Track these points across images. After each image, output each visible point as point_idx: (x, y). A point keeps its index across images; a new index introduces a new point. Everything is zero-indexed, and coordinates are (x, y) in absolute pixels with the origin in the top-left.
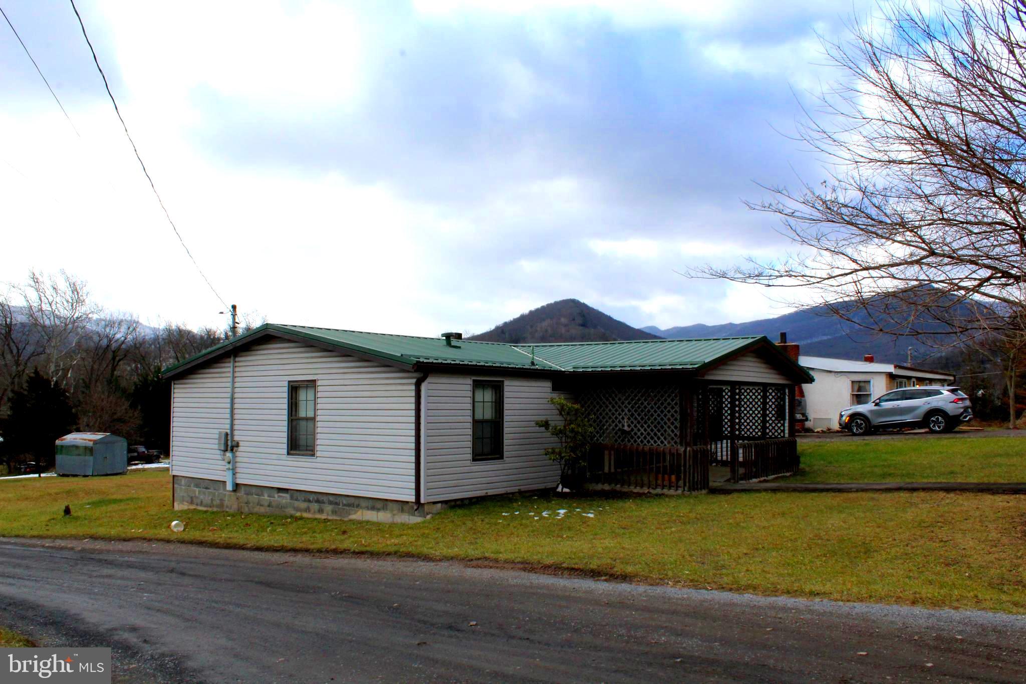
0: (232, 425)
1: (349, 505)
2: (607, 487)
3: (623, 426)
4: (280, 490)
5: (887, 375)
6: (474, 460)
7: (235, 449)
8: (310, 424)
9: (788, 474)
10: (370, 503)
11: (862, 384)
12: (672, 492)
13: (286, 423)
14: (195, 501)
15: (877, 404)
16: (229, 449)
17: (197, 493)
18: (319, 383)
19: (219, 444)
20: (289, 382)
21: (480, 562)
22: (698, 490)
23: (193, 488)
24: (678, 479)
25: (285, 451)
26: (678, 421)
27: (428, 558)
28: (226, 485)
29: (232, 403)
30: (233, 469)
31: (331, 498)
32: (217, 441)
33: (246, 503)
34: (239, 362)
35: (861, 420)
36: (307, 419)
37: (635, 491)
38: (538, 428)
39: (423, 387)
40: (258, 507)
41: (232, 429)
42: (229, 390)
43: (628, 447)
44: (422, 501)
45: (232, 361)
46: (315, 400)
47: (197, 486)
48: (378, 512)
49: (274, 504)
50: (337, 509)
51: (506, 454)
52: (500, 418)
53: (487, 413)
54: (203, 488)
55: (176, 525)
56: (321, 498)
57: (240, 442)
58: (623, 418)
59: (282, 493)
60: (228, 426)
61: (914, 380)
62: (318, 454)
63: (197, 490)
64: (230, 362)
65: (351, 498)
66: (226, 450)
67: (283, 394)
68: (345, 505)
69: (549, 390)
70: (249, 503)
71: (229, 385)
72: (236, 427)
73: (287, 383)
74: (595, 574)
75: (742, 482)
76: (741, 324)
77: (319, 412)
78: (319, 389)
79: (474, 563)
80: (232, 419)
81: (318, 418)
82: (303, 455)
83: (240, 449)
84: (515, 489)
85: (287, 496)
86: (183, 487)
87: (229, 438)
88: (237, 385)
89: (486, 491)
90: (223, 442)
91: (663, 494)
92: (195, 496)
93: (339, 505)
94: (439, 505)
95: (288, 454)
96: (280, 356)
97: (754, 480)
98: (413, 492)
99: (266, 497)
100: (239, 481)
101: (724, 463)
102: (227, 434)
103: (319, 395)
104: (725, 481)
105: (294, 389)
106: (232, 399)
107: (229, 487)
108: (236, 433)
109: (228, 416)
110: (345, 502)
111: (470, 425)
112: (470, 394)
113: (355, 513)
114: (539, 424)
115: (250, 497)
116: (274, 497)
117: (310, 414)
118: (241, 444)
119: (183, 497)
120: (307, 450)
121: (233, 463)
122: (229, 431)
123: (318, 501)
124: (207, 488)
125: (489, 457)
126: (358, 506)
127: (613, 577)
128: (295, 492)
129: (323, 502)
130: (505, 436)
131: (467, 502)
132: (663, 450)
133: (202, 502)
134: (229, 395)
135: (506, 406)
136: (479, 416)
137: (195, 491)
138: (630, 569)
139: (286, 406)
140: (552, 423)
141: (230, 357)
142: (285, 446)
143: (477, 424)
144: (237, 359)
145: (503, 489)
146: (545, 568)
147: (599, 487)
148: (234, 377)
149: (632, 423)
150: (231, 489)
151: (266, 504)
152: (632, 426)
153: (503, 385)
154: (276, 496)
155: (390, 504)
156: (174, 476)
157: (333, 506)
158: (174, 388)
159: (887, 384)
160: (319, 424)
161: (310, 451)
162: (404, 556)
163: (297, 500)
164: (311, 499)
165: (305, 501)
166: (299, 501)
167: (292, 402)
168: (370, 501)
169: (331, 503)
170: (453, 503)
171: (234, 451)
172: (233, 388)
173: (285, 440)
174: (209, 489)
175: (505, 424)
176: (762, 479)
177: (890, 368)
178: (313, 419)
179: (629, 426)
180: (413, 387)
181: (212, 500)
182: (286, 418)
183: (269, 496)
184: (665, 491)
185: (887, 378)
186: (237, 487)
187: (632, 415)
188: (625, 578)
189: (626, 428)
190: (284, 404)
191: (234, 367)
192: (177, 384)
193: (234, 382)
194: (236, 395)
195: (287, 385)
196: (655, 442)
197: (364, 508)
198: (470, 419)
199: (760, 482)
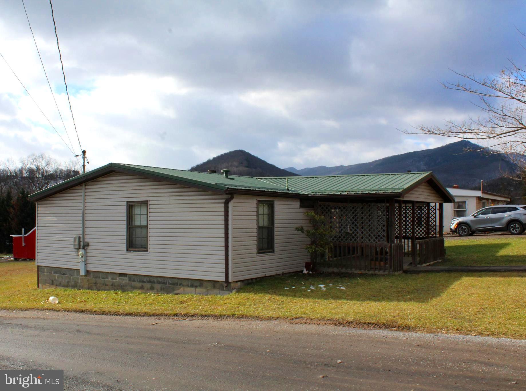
0: (84, 231)
1: (174, 284)
2: (336, 270)
3: (348, 230)
4: (121, 275)
5: (476, 198)
6: (259, 253)
7: (86, 247)
8: (144, 231)
9: (440, 261)
10: (190, 283)
11: (460, 204)
12: (381, 273)
13: (125, 230)
14: (55, 283)
15: (475, 217)
16: (82, 247)
17: (56, 277)
18: (150, 203)
19: (75, 245)
20: (127, 202)
21: (299, 320)
22: (398, 271)
23: (53, 274)
24: (386, 264)
25: (125, 249)
26: (385, 227)
27: (260, 318)
28: (79, 272)
29: (84, 217)
30: (85, 261)
31: (160, 280)
32: (72, 243)
33: (95, 284)
34: (88, 189)
35: (465, 226)
36: (141, 227)
37: (356, 272)
38: (297, 232)
39: (231, 205)
40: (104, 286)
41: (84, 235)
42: (82, 208)
43: (351, 244)
44: (230, 280)
45: (83, 189)
46: (147, 214)
47: (56, 272)
48: (195, 288)
49: (116, 284)
50: (164, 287)
51: (276, 249)
52: (272, 225)
53: (264, 222)
54: (61, 274)
55: (53, 300)
56: (152, 280)
57: (90, 243)
58: (347, 225)
59: (122, 276)
60: (81, 232)
61: (490, 201)
62: (150, 250)
63: (57, 275)
64: (82, 189)
65: (175, 280)
66: (79, 249)
67: (124, 209)
68: (170, 284)
69: (298, 207)
70: (97, 284)
71: (82, 204)
72: (86, 233)
73: (126, 202)
74: (386, 326)
75: (418, 266)
76: (348, 166)
77: (150, 222)
78: (150, 207)
79: (295, 320)
80: (84, 228)
81: (150, 226)
82: (138, 251)
83: (90, 247)
84: (280, 272)
85: (127, 279)
86: (46, 274)
87: (82, 240)
88: (87, 204)
89: (265, 273)
90: (77, 243)
91: (375, 275)
92: (55, 280)
93: (166, 284)
94: (239, 283)
95: (127, 250)
96: (118, 185)
97: (424, 265)
98: (224, 275)
99: (110, 280)
100: (89, 269)
101: (408, 254)
102: (80, 238)
103: (150, 210)
104: (408, 265)
105: (130, 206)
106: (84, 214)
107: (82, 273)
108: (86, 237)
109: (81, 225)
110: (170, 282)
111: (256, 230)
112: (256, 209)
113: (178, 289)
114: (297, 229)
115: (97, 279)
116: (117, 280)
117: (144, 223)
118: (90, 244)
119: (46, 280)
120: (141, 248)
121: (85, 257)
122: (81, 236)
123: (150, 282)
124: (64, 274)
125: (266, 251)
126: (180, 285)
127: (400, 328)
128: (132, 276)
129: (154, 282)
130: (276, 237)
131: (254, 281)
132: (375, 245)
133: (60, 283)
134: (81, 211)
135: (276, 218)
136: (261, 224)
137: (55, 276)
138: (409, 323)
139: (125, 218)
140: (305, 229)
141: (82, 186)
142: (125, 245)
143: (260, 228)
144: (87, 187)
145: (273, 272)
146: (349, 323)
147: (330, 270)
148: (85, 199)
149: (353, 228)
150: (84, 275)
151: (111, 284)
152: (353, 230)
153: (274, 204)
154: (118, 279)
155: (205, 284)
156: (38, 266)
157: (162, 285)
158: (38, 207)
159: (477, 204)
160: (150, 230)
161: (144, 248)
162: (241, 318)
163: (134, 281)
164: (145, 280)
165: (140, 281)
166: (135, 282)
167: (129, 216)
168: (190, 281)
169: (159, 283)
170: (246, 282)
171: (85, 249)
172: (85, 206)
173: (125, 241)
174: (66, 274)
175: (275, 229)
176: (428, 264)
177: (479, 193)
178: (146, 227)
179: (351, 230)
180: (223, 205)
181: (68, 282)
182: (125, 226)
183: (112, 279)
184: (377, 272)
185: (476, 200)
186: (88, 272)
187: (353, 223)
188: (409, 328)
189: (349, 231)
190: (124, 217)
191: (85, 192)
192: (40, 204)
193: (85, 203)
194: (86, 211)
195: (126, 204)
196: (370, 240)
197: (186, 286)
198: (256, 226)
199: (428, 266)
